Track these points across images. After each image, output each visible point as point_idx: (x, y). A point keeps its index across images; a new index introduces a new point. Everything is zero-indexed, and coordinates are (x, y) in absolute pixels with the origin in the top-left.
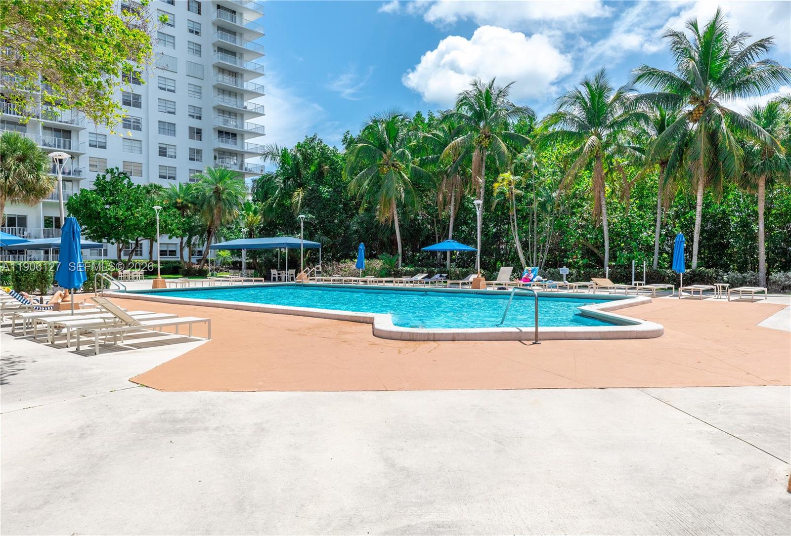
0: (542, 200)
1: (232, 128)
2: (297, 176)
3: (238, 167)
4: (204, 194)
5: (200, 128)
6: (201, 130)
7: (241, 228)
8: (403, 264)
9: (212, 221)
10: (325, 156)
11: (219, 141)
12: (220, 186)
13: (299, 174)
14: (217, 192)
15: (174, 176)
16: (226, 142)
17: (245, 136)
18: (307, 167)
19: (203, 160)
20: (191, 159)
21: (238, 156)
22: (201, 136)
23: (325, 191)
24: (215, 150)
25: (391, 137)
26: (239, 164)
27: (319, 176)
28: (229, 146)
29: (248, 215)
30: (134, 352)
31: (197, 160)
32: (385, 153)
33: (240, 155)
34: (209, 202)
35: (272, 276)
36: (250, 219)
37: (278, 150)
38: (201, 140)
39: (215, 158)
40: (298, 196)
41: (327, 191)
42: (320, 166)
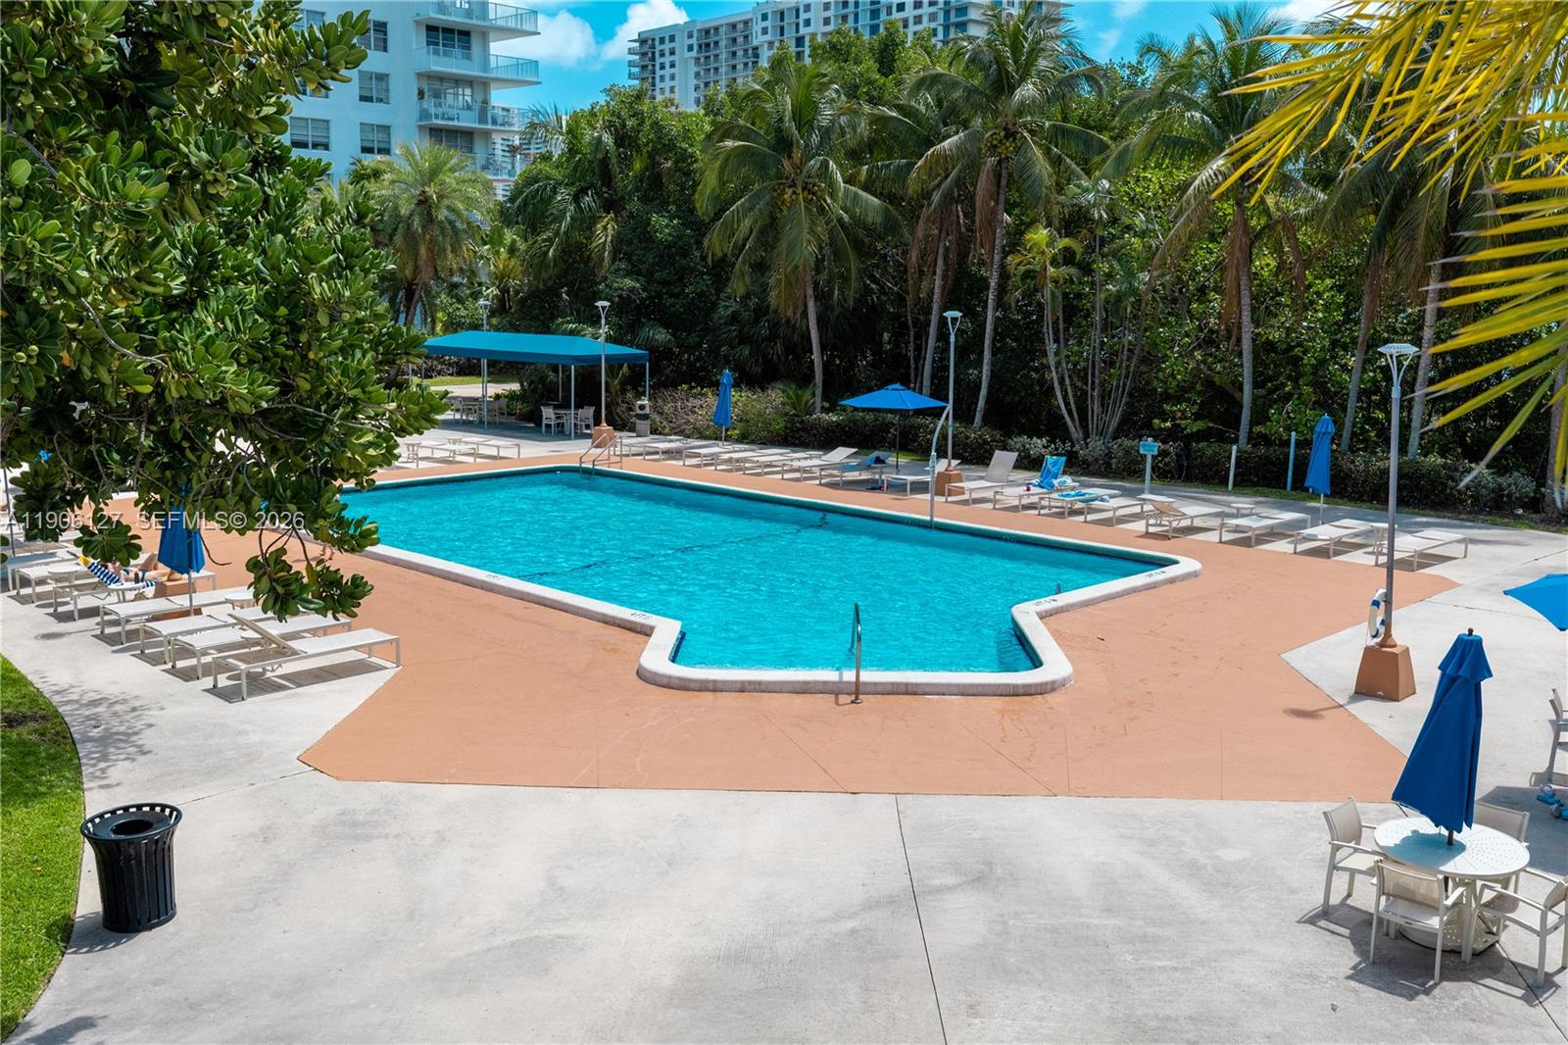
0: (1114, 289)
1: (457, 19)
2: (603, 185)
3: (475, 114)
4: (396, 208)
5: (383, 20)
6: (384, 24)
7: (480, 284)
8: (826, 405)
9: (416, 268)
10: (665, 144)
11: (428, 53)
12: (431, 191)
13: (607, 178)
14: (424, 202)
15: (325, 140)
16: (446, 54)
17: (492, 35)
18: (626, 161)
19: (392, 100)
20: (364, 99)
21: (475, 86)
22: (385, 41)
23: (663, 225)
24: (420, 75)
25: (803, 122)
26: (477, 107)
27: (653, 187)
28: (450, 64)
29: (498, 253)
30: (293, 695)
31: (380, 100)
32: (790, 157)
33: (480, 85)
34: (409, 226)
35: (544, 422)
36: (501, 266)
37: (559, 119)
38: (385, 50)
39: (421, 94)
40: (606, 231)
41: (667, 226)
42: (653, 163)
